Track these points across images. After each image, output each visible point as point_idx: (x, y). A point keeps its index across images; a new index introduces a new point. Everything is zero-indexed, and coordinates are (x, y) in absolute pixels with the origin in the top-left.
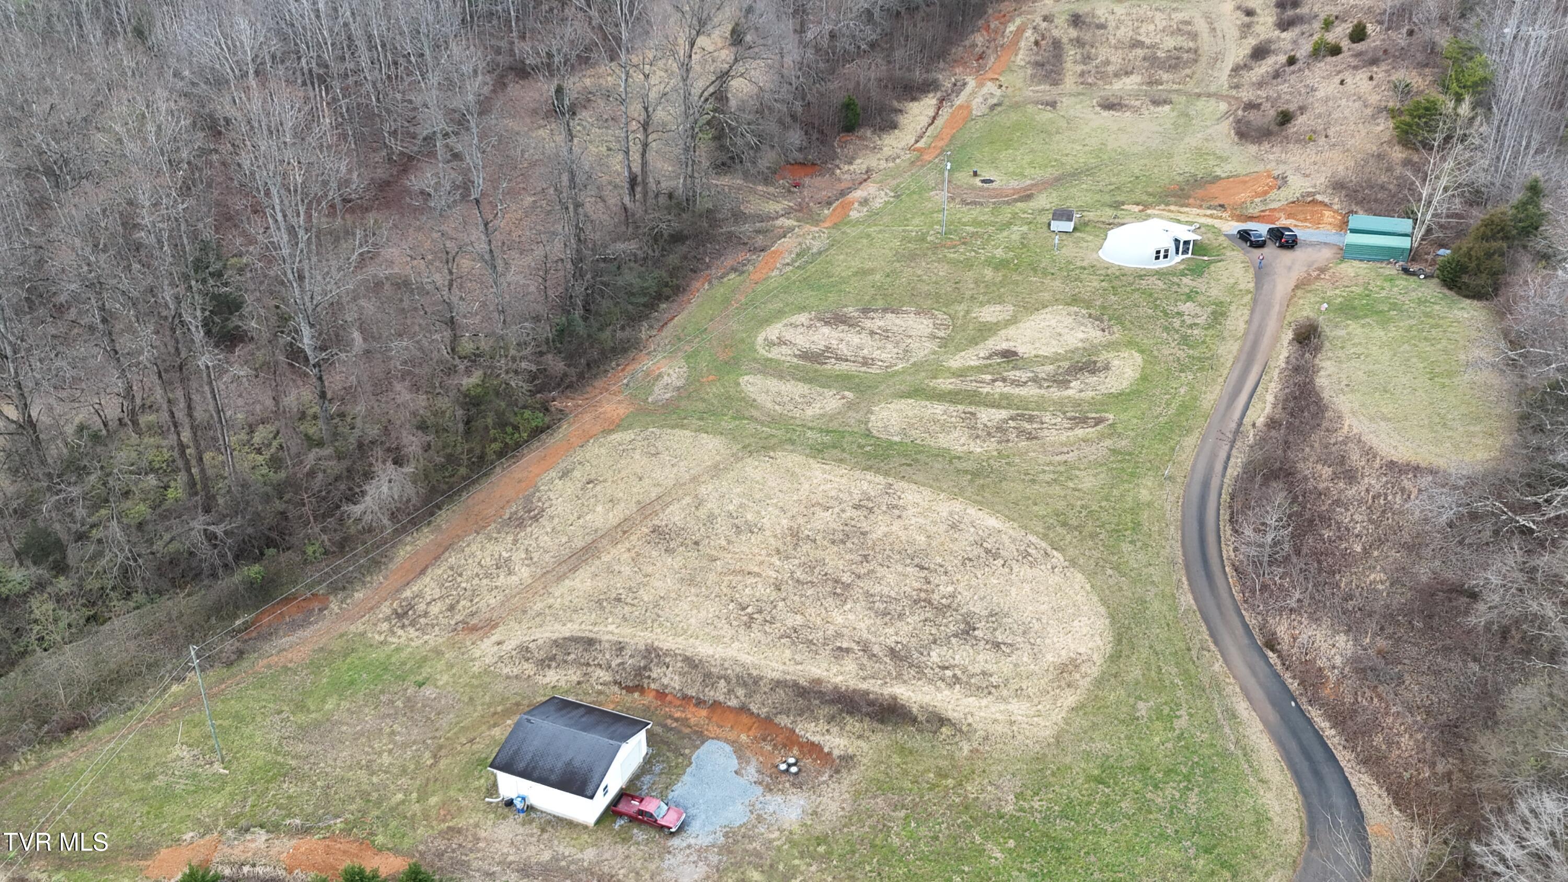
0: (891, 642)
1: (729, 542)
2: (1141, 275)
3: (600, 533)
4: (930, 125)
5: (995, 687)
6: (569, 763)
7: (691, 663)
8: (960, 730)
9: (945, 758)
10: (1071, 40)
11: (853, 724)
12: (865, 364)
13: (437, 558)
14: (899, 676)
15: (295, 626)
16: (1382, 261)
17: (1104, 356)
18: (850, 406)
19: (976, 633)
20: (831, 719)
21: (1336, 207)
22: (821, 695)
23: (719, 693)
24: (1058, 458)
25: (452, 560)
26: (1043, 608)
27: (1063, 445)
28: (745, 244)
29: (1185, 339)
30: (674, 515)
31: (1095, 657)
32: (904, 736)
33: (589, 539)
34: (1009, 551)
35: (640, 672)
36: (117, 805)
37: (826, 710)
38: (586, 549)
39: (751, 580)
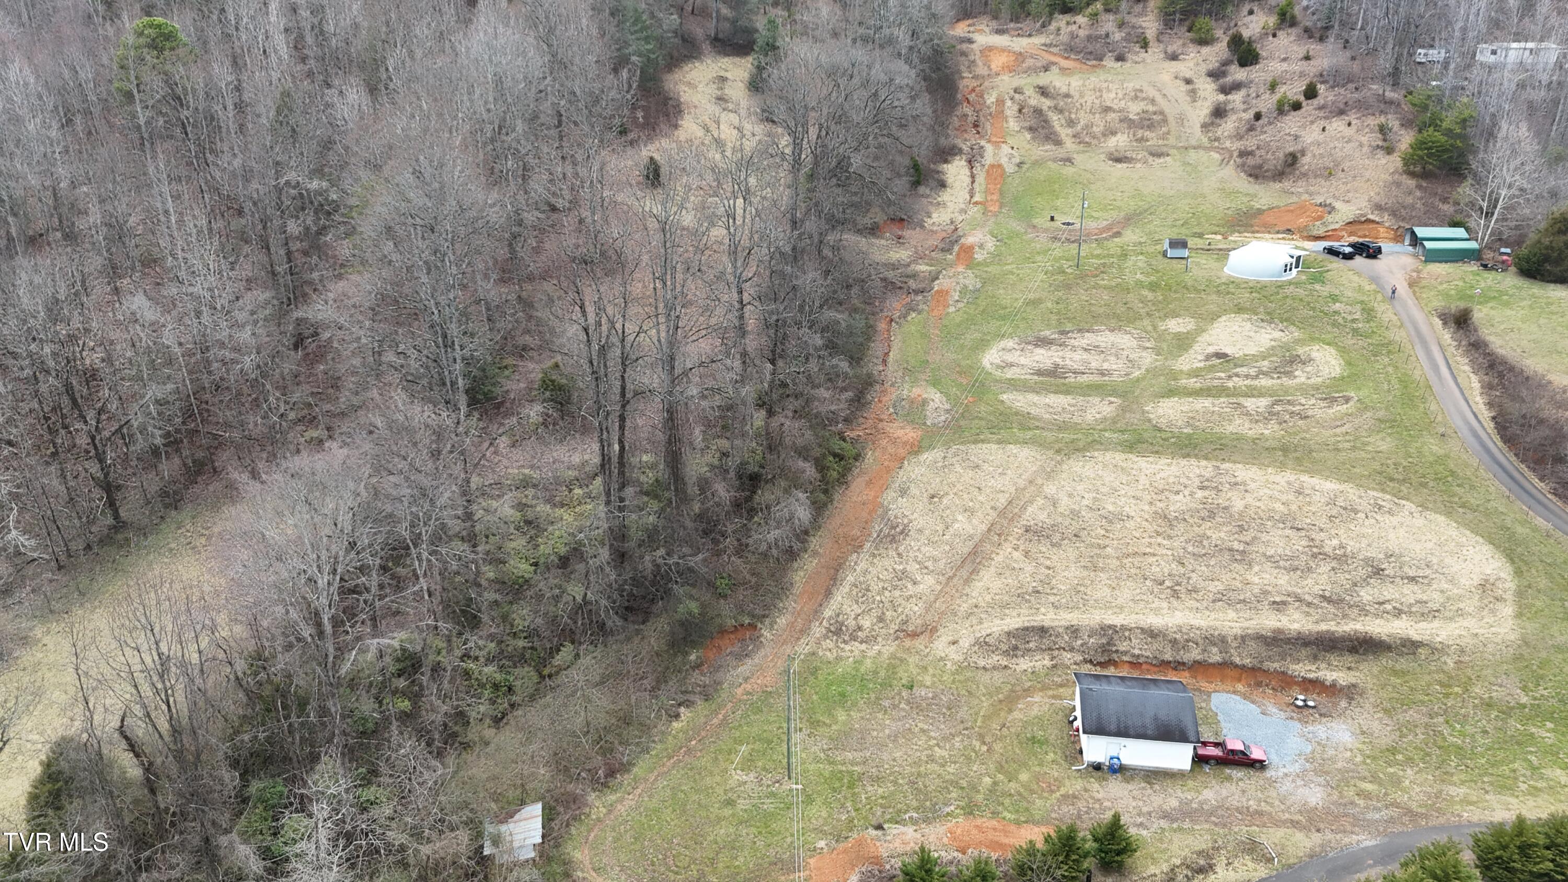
0: (1317, 589)
1: (1107, 531)
2: (1280, 286)
3: (976, 539)
4: (973, 182)
5: (1437, 611)
6: (1156, 719)
7: (1152, 634)
8: (1436, 650)
9: (1437, 672)
10: (1049, 108)
11: (1334, 659)
12: (1103, 375)
13: (834, 579)
14: (1345, 616)
15: (741, 656)
16: (1456, 261)
17: (1301, 351)
18: (1124, 410)
19: (1386, 572)
20: (1315, 658)
21: (1387, 224)
22: (1288, 641)
23: (1195, 654)
24: (1338, 430)
25: (850, 578)
26: (1430, 545)
27: (1335, 420)
28: (900, 288)
29: (1355, 331)
30: (1036, 514)
31: (1502, 575)
32: (1386, 661)
33: (971, 544)
34: (1364, 505)
35: (1105, 649)
36: (723, 831)
37: (1304, 652)
38: (974, 553)
39: (1152, 559)
